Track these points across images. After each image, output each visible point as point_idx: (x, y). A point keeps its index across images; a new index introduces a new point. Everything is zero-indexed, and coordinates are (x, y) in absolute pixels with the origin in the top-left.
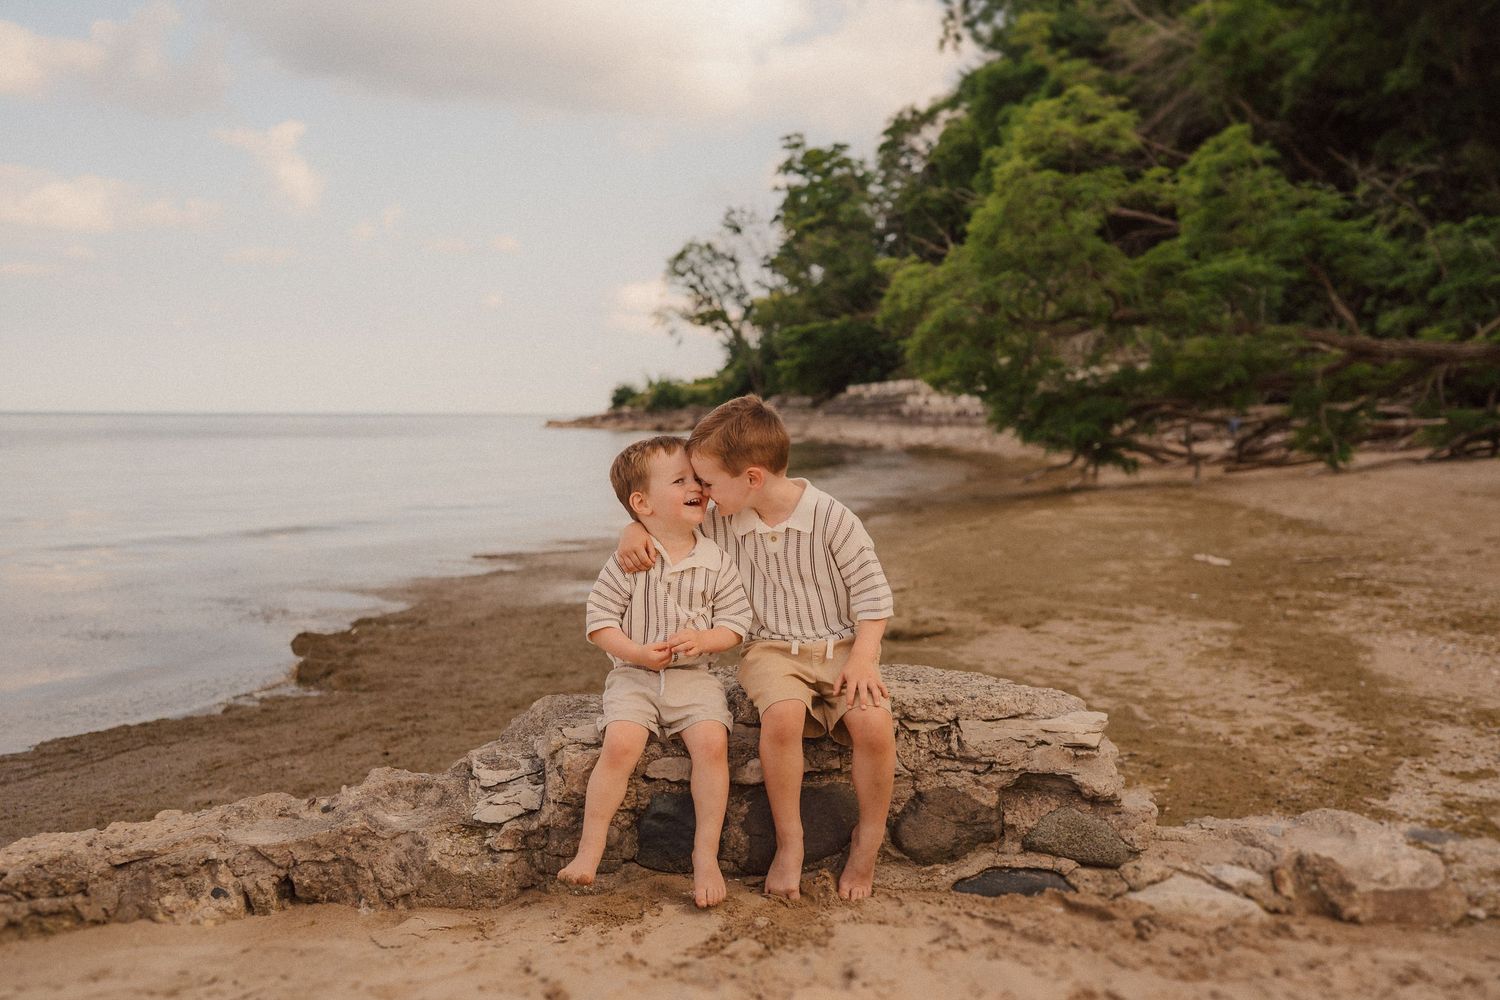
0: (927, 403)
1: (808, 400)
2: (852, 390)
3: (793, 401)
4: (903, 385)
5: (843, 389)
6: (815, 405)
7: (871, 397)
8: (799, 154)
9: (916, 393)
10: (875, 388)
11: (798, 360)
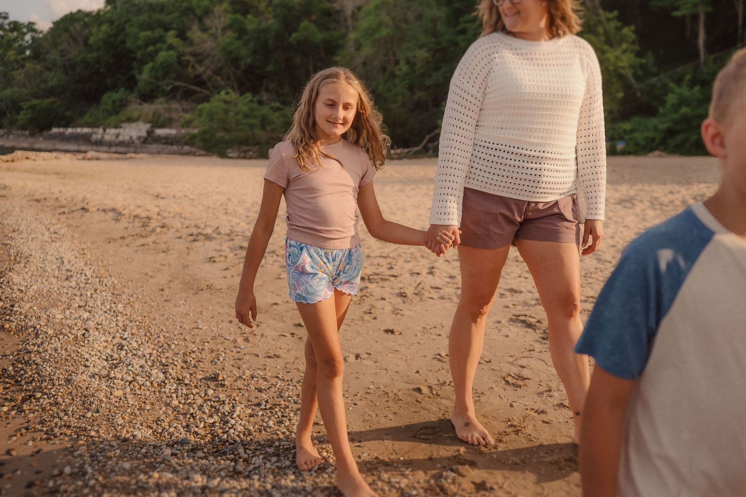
0: (103, 137)
1: (27, 133)
2: (55, 130)
3: (15, 132)
4: (86, 130)
5: (50, 129)
6: (32, 135)
7: (69, 134)
8: (7, 22)
9: (94, 133)
10: (70, 130)
11: (29, 116)
